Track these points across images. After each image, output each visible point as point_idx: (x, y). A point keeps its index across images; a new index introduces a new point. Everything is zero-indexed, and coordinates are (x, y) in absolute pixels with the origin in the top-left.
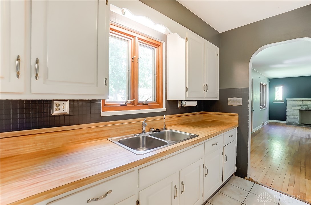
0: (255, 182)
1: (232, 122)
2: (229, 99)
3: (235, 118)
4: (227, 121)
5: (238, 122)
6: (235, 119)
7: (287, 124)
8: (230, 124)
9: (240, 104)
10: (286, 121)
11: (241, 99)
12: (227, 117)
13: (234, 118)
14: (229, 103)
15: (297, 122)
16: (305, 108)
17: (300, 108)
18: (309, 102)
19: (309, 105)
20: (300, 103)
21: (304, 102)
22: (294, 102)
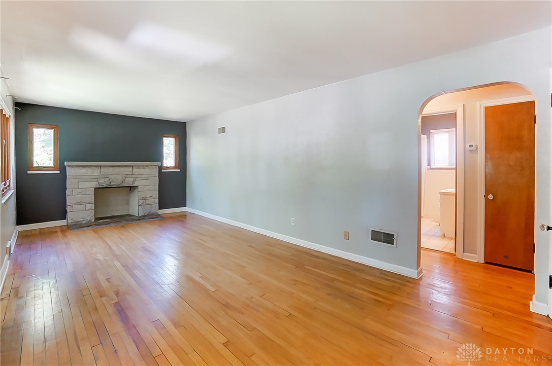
7: (69, 227)
10: (65, 219)
15: (90, 216)
16: (104, 182)
17: (94, 184)
18: (111, 169)
19: (111, 177)
20: (96, 172)
21: (103, 170)
22: (83, 170)
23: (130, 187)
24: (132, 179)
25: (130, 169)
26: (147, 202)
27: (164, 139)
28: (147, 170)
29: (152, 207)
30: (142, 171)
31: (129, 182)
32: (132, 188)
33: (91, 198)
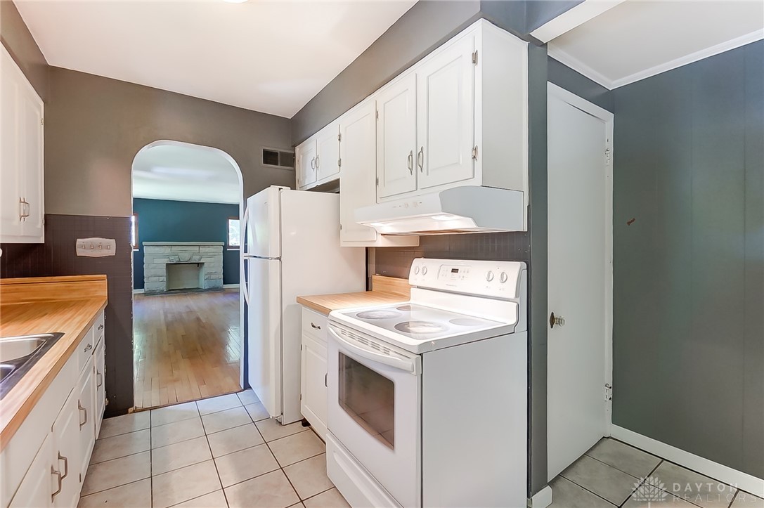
0: (151, 409)
1: (92, 297)
2: (79, 241)
3: (100, 285)
4: (75, 296)
5: (106, 293)
6: (99, 287)
7: (146, 294)
8: (88, 301)
9: (112, 252)
10: (143, 288)
11: (113, 242)
12: (76, 285)
13: (96, 286)
14: (80, 252)
15: (163, 287)
16: (174, 260)
17: (166, 261)
18: (180, 248)
19: (180, 254)
20: (167, 250)
21: (173, 248)
22: (157, 249)
23: (198, 264)
24: (198, 257)
25: (197, 248)
26: (212, 277)
27: (230, 221)
28: (211, 249)
29: (216, 282)
30: (207, 249)
31: (196, 259)
32: (200, 265)
33: (163, 271)
